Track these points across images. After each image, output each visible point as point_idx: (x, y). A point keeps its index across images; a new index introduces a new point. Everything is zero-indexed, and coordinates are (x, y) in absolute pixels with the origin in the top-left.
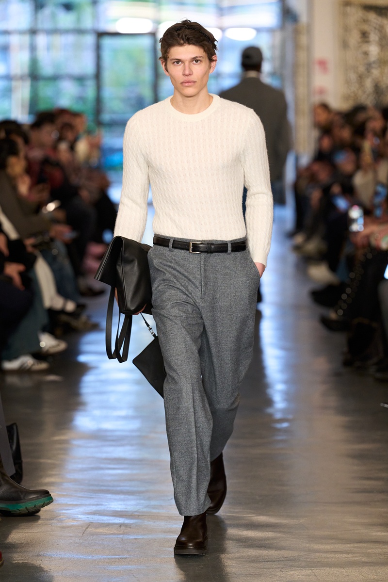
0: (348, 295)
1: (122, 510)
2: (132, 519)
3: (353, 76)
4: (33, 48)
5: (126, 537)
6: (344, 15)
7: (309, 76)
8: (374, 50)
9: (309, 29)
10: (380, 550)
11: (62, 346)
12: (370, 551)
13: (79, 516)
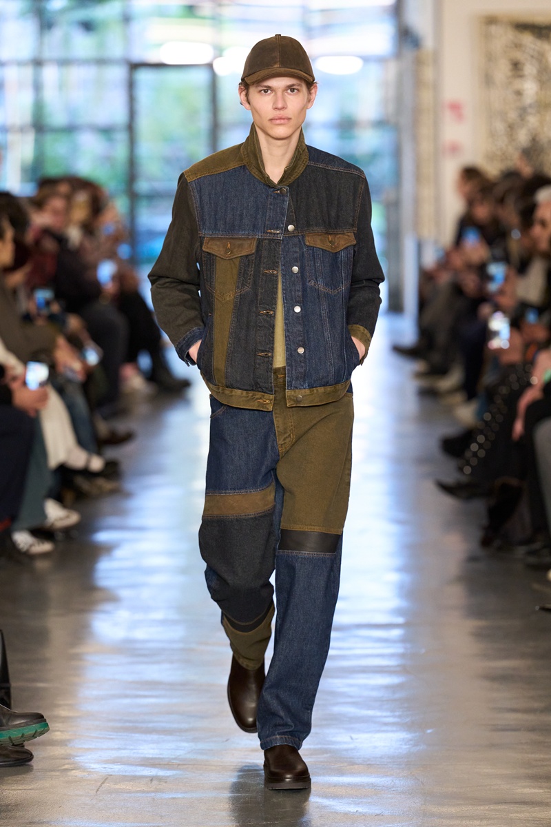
0: (481, 446)
1: (154, 756)
2: (169, 769)
3: (500, 126)
4: (38, 87)
5: (159, 795)
6: (487, 37)
7: (436, 125)
8: (530, 88)
9: (437, 57)
10: (528, 814)
11: (74, 518)
12: (513, 815)
13: (93, 766)
